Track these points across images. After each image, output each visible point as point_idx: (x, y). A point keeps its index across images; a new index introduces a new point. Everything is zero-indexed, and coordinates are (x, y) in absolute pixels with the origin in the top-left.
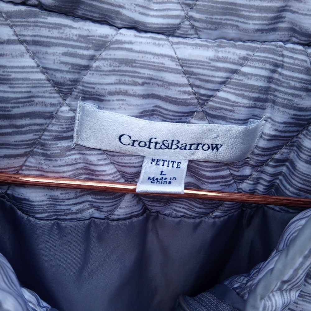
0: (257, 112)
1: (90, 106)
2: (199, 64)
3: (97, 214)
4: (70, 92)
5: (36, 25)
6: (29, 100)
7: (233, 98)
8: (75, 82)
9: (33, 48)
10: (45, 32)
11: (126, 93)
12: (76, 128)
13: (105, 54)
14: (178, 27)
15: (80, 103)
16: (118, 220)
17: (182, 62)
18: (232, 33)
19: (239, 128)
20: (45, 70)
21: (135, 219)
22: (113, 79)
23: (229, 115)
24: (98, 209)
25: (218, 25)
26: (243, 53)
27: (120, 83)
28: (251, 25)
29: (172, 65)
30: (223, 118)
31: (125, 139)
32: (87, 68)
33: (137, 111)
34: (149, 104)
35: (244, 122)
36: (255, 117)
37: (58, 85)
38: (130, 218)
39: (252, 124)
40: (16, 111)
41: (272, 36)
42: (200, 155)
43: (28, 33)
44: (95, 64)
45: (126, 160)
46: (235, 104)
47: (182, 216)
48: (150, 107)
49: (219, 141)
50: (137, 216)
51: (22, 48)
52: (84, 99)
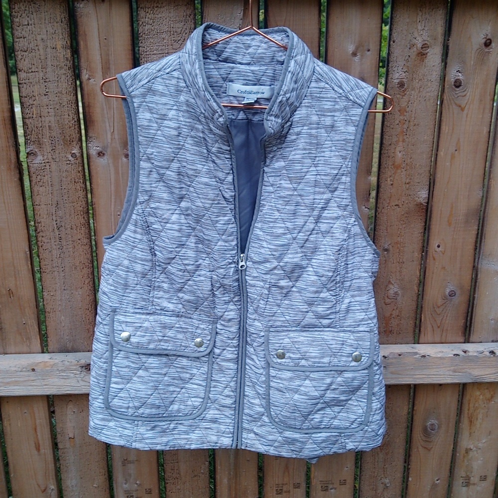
0: (273, 83)
1: (230, 83)
2: (256, 71)
3: (233, 118)
4: (225, 80)
5: (219, 65)
6: (216, 82)
7: (265, 79)
8: (227, 77)
9: (218, 70)
10: (220, 66)
11: (239, 79)
12: (227, 90)
13: (234, 70)
14: (250, 63)
15: (228, 83)
16: (239, 120)
17: (252, 71)
18: (263, 63)
19: (269, 87)
20: (220, 75)
21: (244, 121)
22: (236, 76)
23: (265, 84)
24: (233, 115)
25: (260, 61)
26: (266, 68)
27: (237, 77)
28: (267, 61)
29: (249, 71)
30: (264, 85)
31: (240, 91)
32: (230, 74)
33: (242, 84)
34: (245, 82)
35: (270, 85)
36: (273, 84)
37: (223, 78)
38: (242, 120)
39: (272, 86)
40: (214, 85)
41: (273, 63)
42: (259, 96)
43: (217, 67)
44: (231, 73)
45: (240, 99)
46: (266, 81)
47: (258, 121)
48: (245, 83)
49: (263, 91)
50: (245, 119)
51: (215, 70)
52: (229, 82)
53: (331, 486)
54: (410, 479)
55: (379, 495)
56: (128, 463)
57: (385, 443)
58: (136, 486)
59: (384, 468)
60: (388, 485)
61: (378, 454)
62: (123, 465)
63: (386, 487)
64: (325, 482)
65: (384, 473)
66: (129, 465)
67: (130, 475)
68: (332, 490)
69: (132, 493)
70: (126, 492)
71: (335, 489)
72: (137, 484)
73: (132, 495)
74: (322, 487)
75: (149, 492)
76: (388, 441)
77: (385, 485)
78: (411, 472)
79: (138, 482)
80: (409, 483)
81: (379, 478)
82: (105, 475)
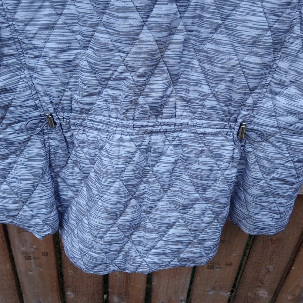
53: (217, 266)
54: (293, 268)
55: (261, 276)
56: (23, 231)
57: (278, 238)
58: (33, 249)
59: (271, 257)
60: (271, 270)
61: (268, 246)
62: (19, 233)
63: (268, 271)
64: (212, 263)
65: (270, 261)
66: (24, 233)
67: (26, 241)
68: (217, 269)
69: (30, 254)
70: (23, 253)
71: (221, 268)
72: (33, 248)
73: (29, 255)
74: (208, 265)
75: (46, 255)
76: (282, 238)
77: (269, 270)
78: (296, 263)
79: (34, 247)
80: (291, 271)
81: (264, 265)
82: (2, 238)
